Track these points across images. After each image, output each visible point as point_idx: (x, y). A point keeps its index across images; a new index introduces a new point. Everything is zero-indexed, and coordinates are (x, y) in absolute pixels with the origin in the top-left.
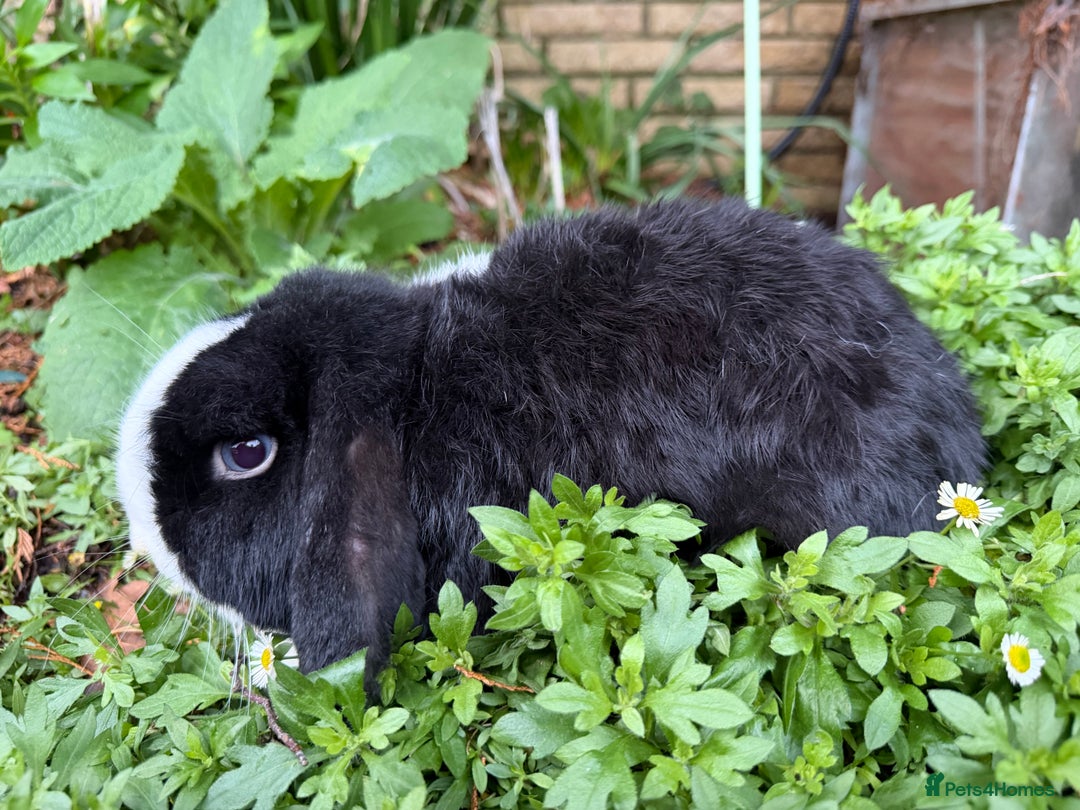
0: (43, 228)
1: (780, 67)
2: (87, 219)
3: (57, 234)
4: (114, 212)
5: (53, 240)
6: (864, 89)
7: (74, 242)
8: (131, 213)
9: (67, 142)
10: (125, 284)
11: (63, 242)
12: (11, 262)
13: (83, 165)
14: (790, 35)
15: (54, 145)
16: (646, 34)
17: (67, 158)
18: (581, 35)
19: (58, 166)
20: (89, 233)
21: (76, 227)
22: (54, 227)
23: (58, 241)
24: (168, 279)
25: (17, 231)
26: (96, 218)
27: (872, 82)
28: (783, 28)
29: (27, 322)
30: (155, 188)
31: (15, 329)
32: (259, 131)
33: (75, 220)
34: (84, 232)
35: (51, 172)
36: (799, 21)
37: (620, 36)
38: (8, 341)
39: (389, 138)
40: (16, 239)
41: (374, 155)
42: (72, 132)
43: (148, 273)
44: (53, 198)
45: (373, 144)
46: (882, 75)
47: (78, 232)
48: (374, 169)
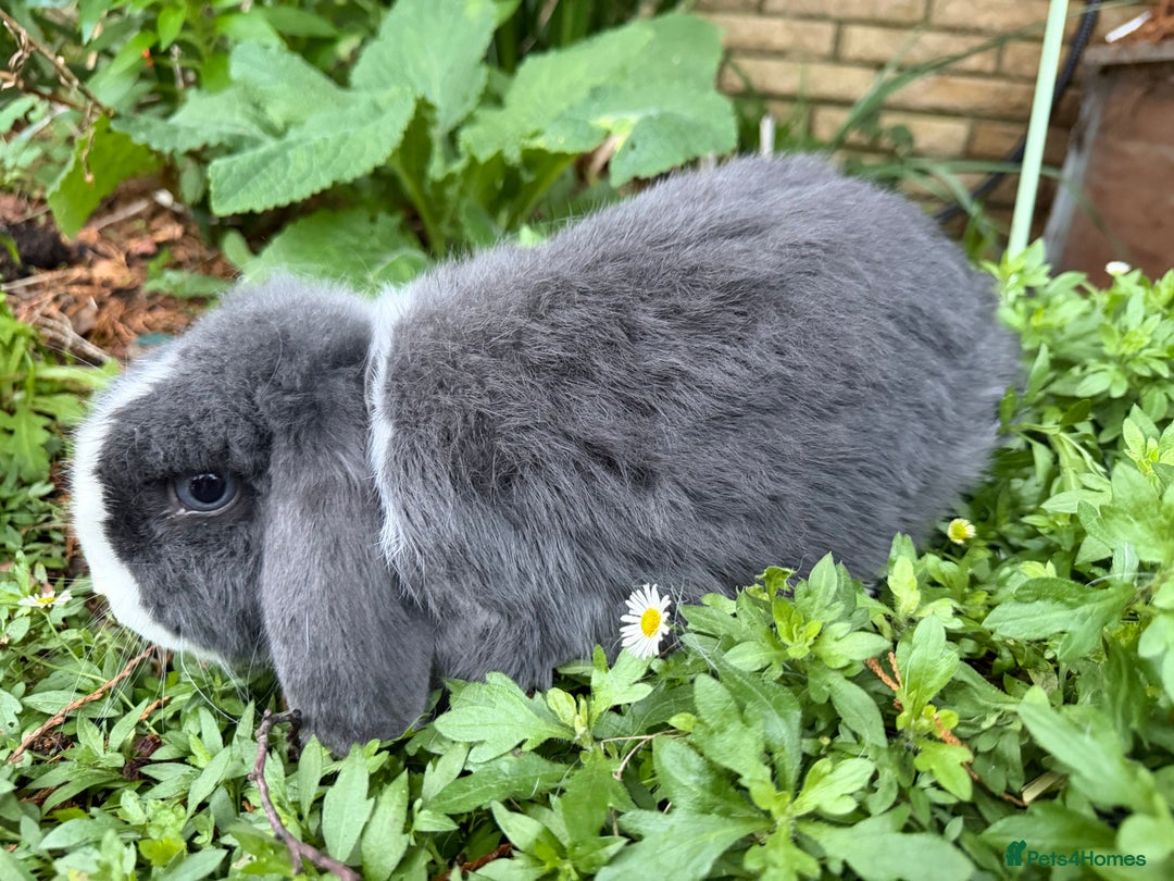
0: (257, 171)
1: (981, 109)
2: (303, 166)
3: (272, 179)
4: (334, 162)
5: (267, 185)
6: (1080, 142)
7: (290, 190)
8: (352, 164)
9: (260, 87)
10: (330, 248)
11: (278, 188)
12: (222, 203)
13: (275, 114)
14: (997, 74)
15: (246, 89)
16: (836, 58)
17: (257, 106)
18: (764, 52)
19: (245, 113)
20: (307, 181)
21: (292, 174)
22: (270, 170)
23: (272, 187)
24: (374, 250)
25: (229, 171)
26: (315, 166)
27: (1091, 135)
28: (990, 66)
29: (182, 285)
30: (377, 140)
31: (167, 290)
32: (465, 99)
33: (291, 167)
34: (301, 180)
35: (238, 118)
36: (1008, 61)
37: (808, 57)
38: (159, 304)
39: (653, 112)
40: (228, 180)
41: (636, 129)
42: (266, 77)
43: (354, 241)
44: (246, 145)
45: (633, 118)
46: (1103, 129)
47: (294, 178)
48: (638, 144)
